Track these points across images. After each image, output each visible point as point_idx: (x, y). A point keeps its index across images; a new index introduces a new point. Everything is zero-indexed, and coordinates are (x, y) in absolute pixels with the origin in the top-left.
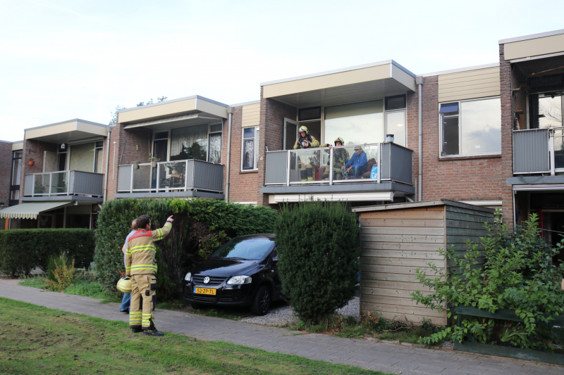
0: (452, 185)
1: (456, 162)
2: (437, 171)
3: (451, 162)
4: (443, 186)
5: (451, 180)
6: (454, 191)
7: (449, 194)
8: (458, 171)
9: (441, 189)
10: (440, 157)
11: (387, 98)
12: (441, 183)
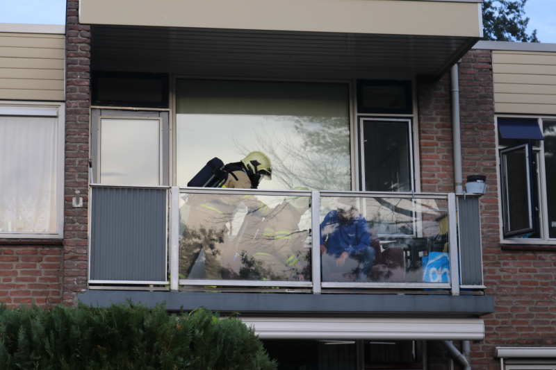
0: (536, 309)
1: (542, 255)
2: (498, 273)
3: (531, 254)
4: (514, 309)
5: (533, 296)
6: (542, 322)
7: (531, 329)
8: (546, 277)
9: (509, 316)
10: (503, 241)
11: (361, 83)
12: (510, 302)
